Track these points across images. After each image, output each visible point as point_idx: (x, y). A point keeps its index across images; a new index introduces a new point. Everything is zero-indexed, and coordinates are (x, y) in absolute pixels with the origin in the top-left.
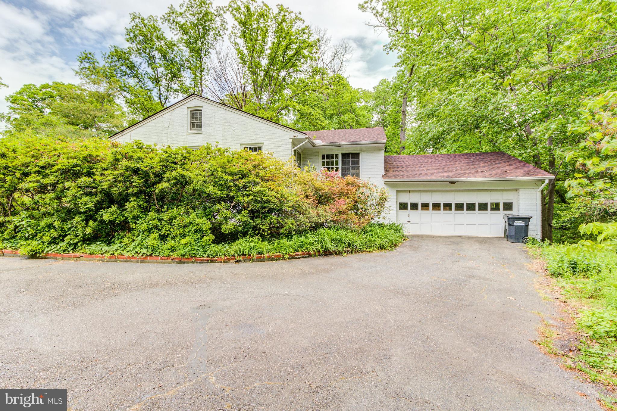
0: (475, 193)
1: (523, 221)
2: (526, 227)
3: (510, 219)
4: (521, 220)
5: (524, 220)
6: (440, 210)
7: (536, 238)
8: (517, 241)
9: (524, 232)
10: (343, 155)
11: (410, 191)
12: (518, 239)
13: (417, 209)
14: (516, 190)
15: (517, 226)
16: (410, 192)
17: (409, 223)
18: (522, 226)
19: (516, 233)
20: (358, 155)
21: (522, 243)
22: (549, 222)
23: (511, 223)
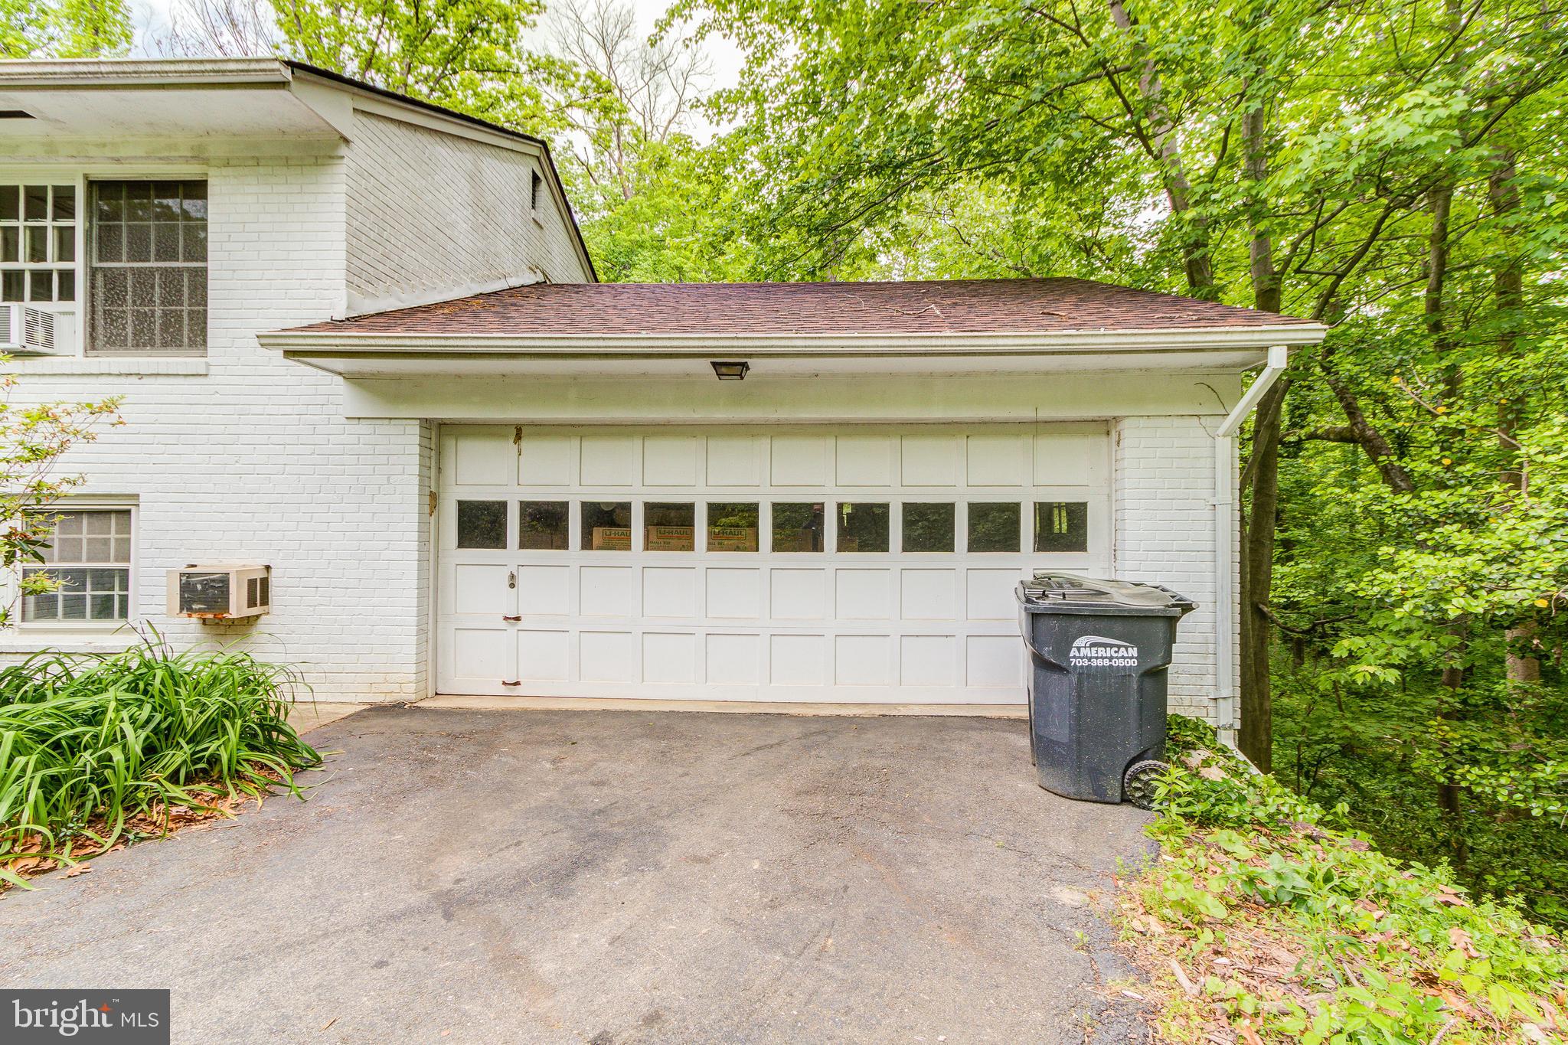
0: (883, 448)
1: (1131, 640)
2: (1149, 684)
3: (1044, 625)
4: (1118, 626)
5: (1136, 627)
6: (690, 547)
7: (1211, 723)
8: (1086, 789)
9: (1133, 723)
10: (100, 188)
11: (519, 432)
12: (1095, 774)
13: (561, 542)
14: (1106, 426)
15: (1087, 674)
16: (518, 437)
17: (512, 629)
18: (1123, 674)
19: (1078, 725)
20: (196, 189)
21: (1125, 800)
22: (1256, 599)
23: (1047, 652)
